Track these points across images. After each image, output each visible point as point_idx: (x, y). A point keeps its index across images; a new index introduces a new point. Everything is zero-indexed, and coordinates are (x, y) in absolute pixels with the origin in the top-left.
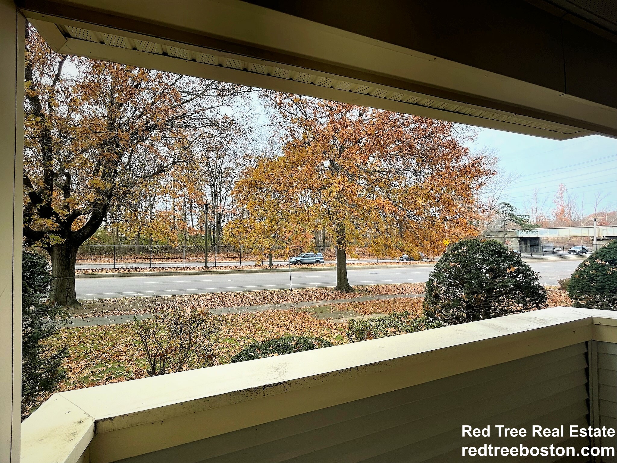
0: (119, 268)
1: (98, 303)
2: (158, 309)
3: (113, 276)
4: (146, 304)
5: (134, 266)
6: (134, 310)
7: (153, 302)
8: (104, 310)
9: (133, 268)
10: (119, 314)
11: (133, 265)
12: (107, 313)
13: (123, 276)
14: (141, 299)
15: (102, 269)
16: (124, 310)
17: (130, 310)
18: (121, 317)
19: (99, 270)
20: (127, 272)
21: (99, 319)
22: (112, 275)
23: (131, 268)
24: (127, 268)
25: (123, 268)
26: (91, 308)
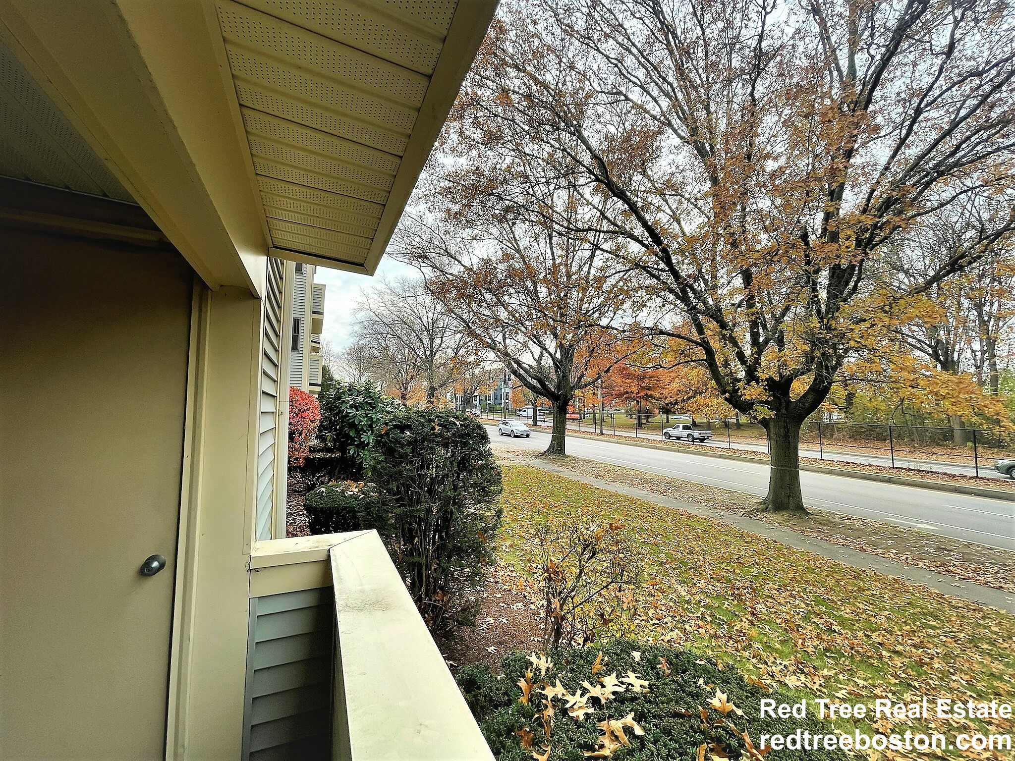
0: (902, 468)
1: (837, 520)
2: (951, 568)
3: (889, 481)
4: (926, 549)
5: (935, 468)
6: (894, 551)
7: (945, 549)
8: (840, 533)
9: (932, 472)
10: (862, 549)
11: (933, 466)
12: (842, 541)
13: (908, 485)
14: (921, 536)
15: (870, 465)
16: (875, 545)
17: (888, 549)
18: (863, 555)
19: (864, 466)
20: (918, 479)
21: (826, 545)
22: (886, 478)
23: (928, 472)
24: (920, 471)
25: (911, 470)
26: (820, 523)
